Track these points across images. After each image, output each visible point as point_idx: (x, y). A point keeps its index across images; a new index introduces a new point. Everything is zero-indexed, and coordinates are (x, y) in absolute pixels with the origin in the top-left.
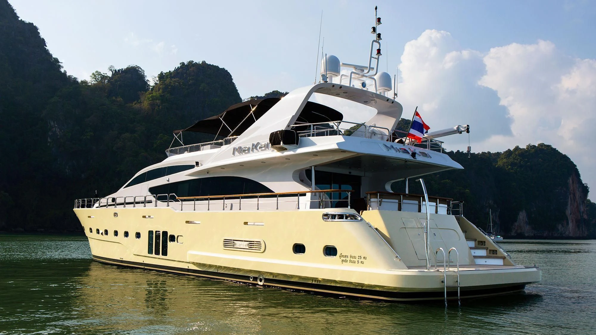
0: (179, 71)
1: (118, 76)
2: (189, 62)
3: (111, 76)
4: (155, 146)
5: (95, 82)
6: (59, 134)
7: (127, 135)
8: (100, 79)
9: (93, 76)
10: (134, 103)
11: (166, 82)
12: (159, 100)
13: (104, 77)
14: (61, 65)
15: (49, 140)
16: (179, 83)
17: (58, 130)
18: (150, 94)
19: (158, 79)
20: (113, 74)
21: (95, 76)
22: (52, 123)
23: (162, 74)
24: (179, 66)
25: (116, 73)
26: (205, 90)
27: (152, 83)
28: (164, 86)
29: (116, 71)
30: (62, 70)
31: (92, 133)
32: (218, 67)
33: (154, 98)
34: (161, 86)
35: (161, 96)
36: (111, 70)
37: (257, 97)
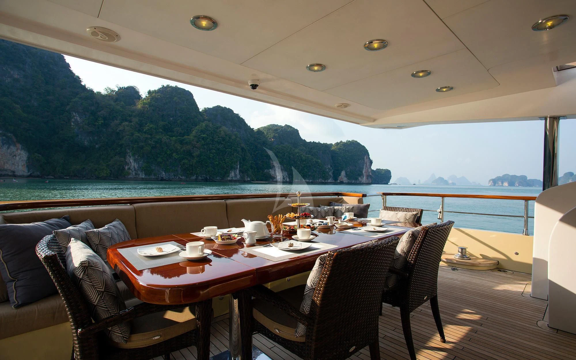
0: (161, 90)
1: (122, 90)
2: (167, 85)
3: (117, 91)
4: (144, 130)
5: (107, 93)
6: (79, 120)
7: (127, 123)
8: (110, 92)
9: (105, 90)
10: (132, 106)
11: (152, 95)
12: (147, 105)
13: (113, 91)
14: (81, 80)
15: (72, 124)
16: (161, 96)
17: (78, 119)
18: (142, 101)
19: (147, 93)
20: (119, 90)
21: (107, 90)
22: (74, 114)
23: (150, 91)
24: (161, 87)
25: (120, 89)
26: (177, 101)
27: (144, 96)
28: (151, 97)
29: (120, 87)
30: (83, 84)
31: (102, 121)
32: (185, 89)
33: (144, 104)
34: (149, 98)
35: (149, 103)
36: (117, 87)
37: (208, 108)
